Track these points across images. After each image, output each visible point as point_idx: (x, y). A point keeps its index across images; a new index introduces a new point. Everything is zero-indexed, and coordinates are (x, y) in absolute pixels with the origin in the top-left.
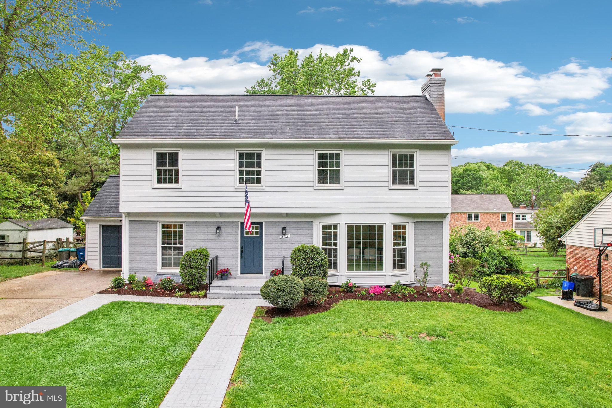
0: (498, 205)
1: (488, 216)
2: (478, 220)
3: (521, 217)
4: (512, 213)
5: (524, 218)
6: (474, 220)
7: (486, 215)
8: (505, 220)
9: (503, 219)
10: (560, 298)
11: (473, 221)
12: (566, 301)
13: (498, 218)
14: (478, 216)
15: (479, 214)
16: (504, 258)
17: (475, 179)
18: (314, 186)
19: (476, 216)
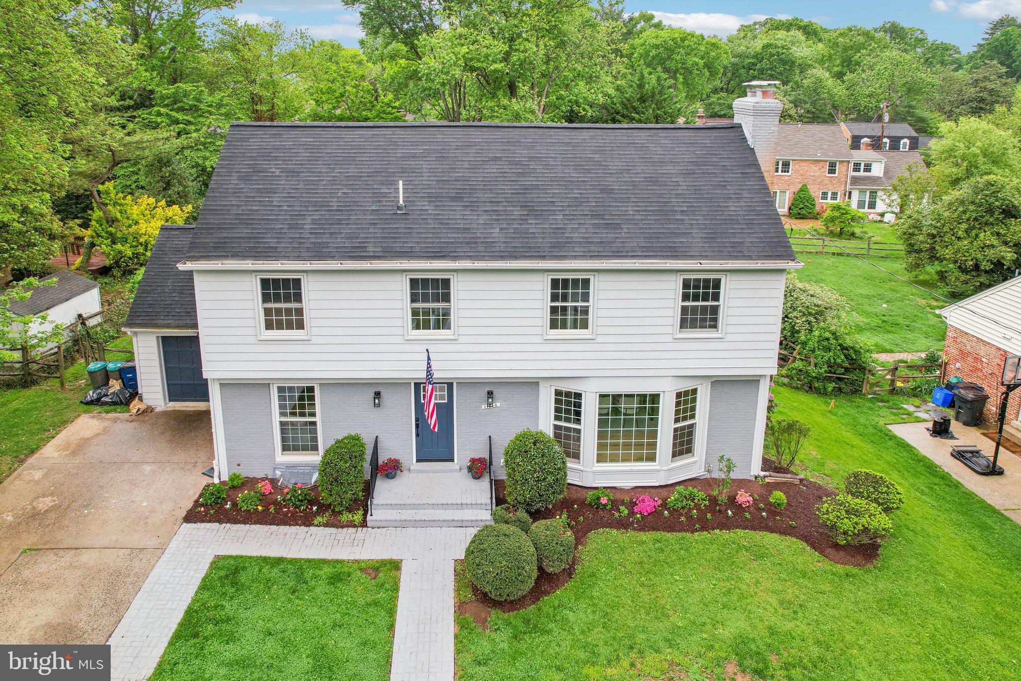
0: (825, 147)
1: (805, 167)
2: (788, 172)
3: (862, 167)
4: (849, 162)
5: (868, 168)
6: (782, 172)
7: (802, 164)
8: (835, 173)
9: (832, 171)
10: (928, 429)
11: (780, 173)
12: (938, 439)
13: (823, 170)
14: (789, 165)
15: (791, 162)
16: (844, 348)
17: (784, 62)
18: (545, 334)
19: (786, 165)
